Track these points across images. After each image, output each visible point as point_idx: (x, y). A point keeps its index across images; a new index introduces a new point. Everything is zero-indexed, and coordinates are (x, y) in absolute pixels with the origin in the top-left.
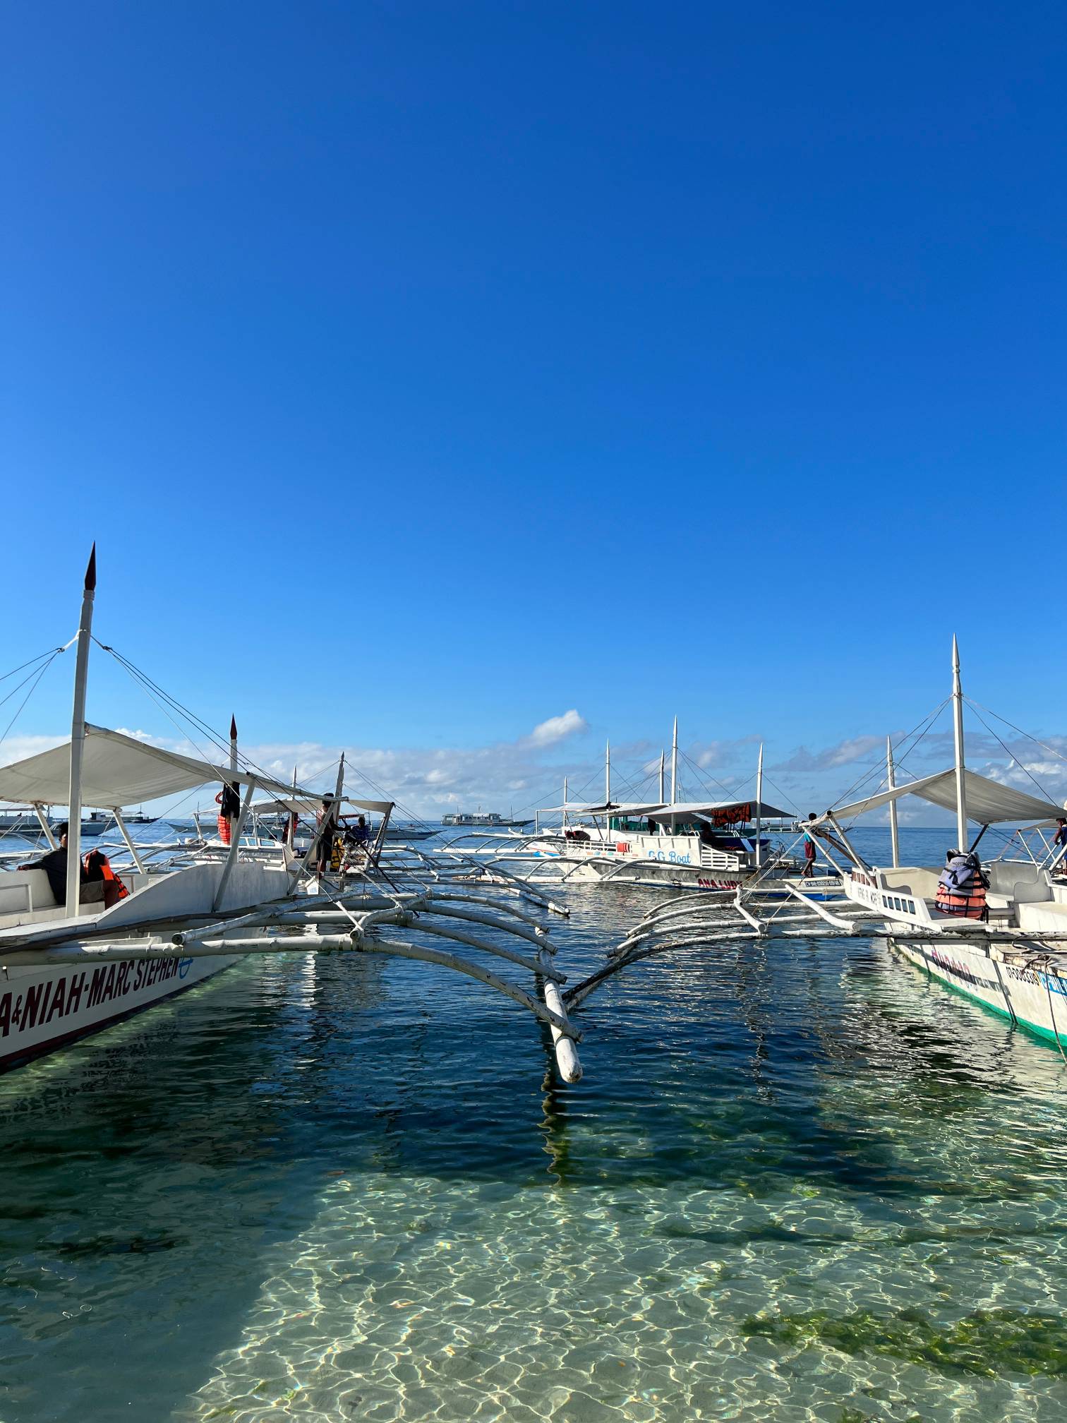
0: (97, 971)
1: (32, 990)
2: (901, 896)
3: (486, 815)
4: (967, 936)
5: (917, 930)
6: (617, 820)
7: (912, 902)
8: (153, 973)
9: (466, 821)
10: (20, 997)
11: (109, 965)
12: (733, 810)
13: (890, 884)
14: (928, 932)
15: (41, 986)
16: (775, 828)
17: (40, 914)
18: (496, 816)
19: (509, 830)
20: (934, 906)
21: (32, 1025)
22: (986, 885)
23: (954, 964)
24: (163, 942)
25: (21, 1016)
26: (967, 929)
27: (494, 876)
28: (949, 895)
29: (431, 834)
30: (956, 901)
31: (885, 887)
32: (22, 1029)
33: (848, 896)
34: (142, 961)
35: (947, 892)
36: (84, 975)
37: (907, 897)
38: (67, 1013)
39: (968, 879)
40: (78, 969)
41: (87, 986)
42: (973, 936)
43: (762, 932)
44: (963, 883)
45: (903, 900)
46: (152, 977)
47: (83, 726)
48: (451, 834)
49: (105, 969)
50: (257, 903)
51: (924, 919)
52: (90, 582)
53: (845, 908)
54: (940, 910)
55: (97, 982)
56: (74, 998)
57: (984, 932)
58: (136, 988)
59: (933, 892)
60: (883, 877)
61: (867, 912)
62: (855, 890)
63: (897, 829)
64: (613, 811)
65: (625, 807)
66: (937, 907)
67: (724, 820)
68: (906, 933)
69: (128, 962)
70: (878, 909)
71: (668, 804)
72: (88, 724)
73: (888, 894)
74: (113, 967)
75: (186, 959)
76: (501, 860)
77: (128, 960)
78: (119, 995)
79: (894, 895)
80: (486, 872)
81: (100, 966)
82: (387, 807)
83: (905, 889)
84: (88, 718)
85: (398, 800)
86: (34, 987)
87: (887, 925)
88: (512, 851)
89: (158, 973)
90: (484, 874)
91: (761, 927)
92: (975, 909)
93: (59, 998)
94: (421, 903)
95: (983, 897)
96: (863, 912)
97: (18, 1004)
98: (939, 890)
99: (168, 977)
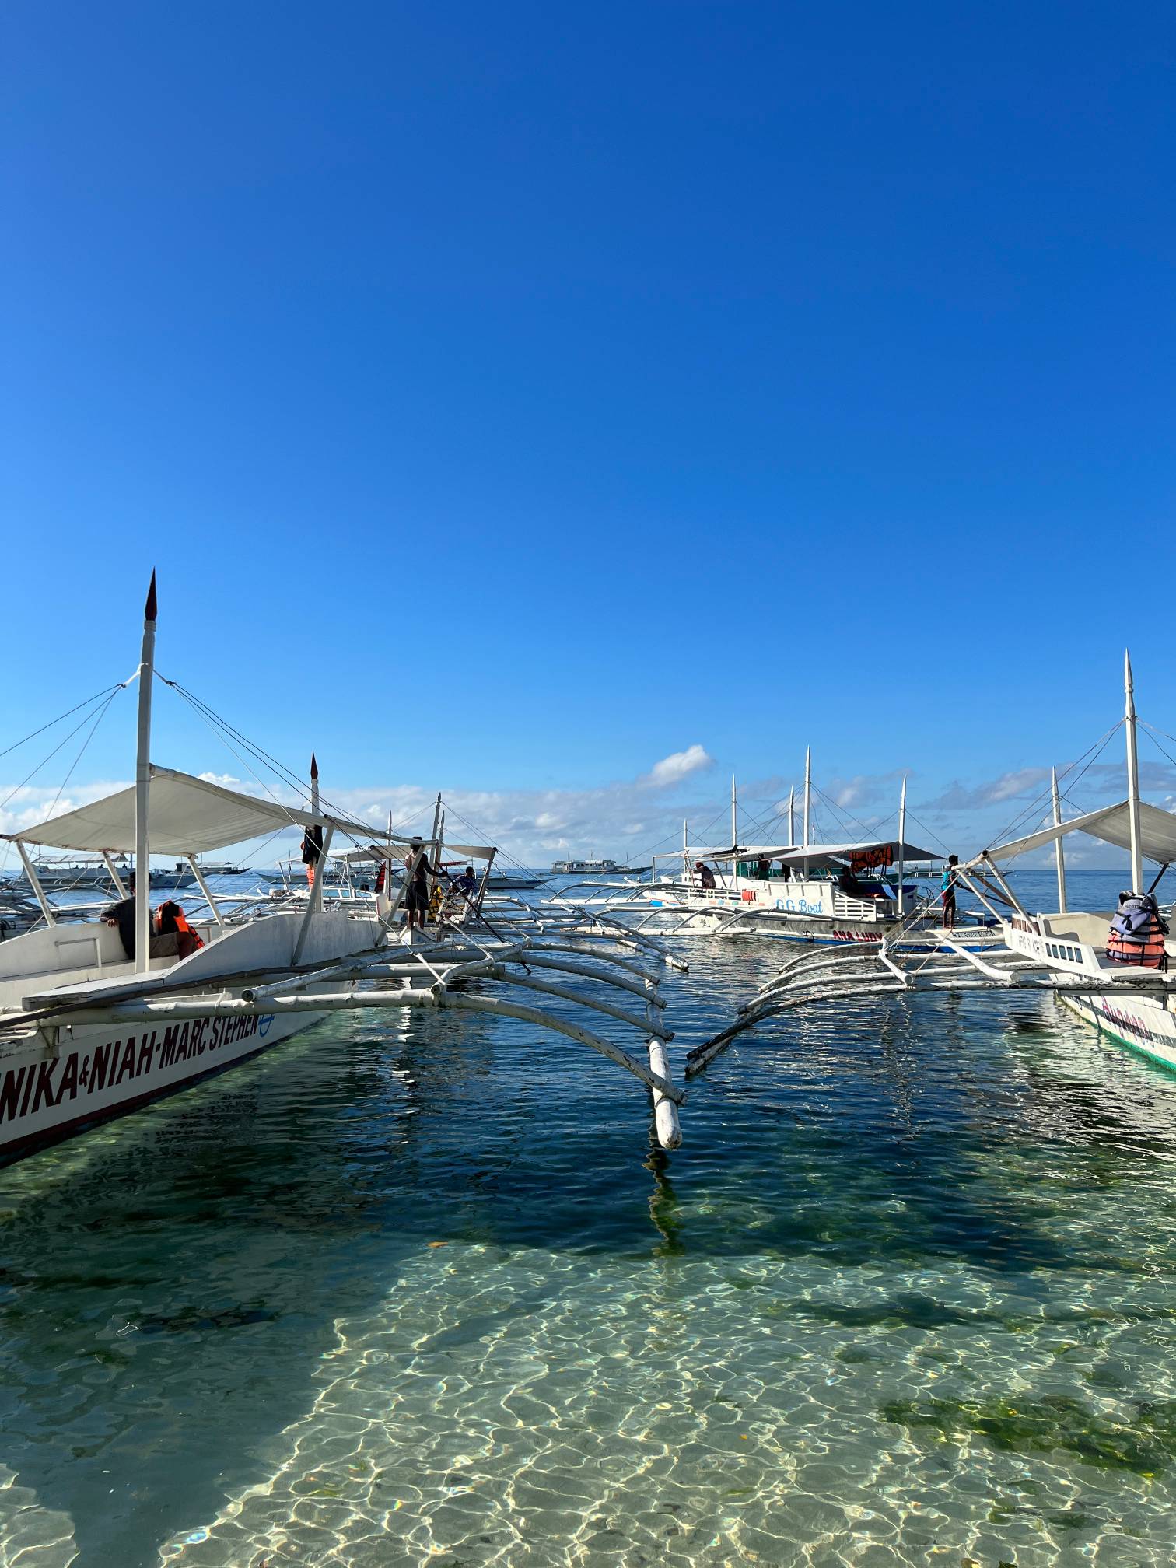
0: (169, 1030)
1: (99, 1050)
2: (1066, 943)
3: (600, 862)
4: (1142, 986)
5: (1085, 980)
6: (744, 866)
7: (1078, 950)
8: (230, 1031)
9: (578, 869)
10: (87, 1058)
11: (182, 1023)
12: (873, 853)
13: (1054, 930)
14: (1096, 982)
15: (109, 1046)
16: (924, 873)
17: (109, 969)
18: (610, 863)
19: (626, 878)
20: (1105, 956)
21: (101, 1087)
22: (1164, 930)
23: (1127, 1018)
24: (233, 999)
25: (89, 1078)
26: (1141, 978)
27: (604, 928)
28: (1123, 942)
29: (539, 882)
30: (1130, 949)
31: (1049, 934)
32: (90, 1090)
33: (1008, 945)
34: (218, 1019)
35: (1119, 939)
36: (154, 1034)
37: (1073, 945)
38: (138, 1074)
39: (1145, 924)
40: (148, 1028)
41: (159, 1046)
42: (1148, 986)
43: (909, 984)
44: (1137, 929)
45: (1069, 948)
46: (229, 1035)
47: (148, 767)
48: (559, 883)
49: (177, 1027)
50: (341, 955)
51: (1092, 969)
52: (151, 611)
53: (1004, 958)
54: (1112, 958)
55: (170, 1040)
56: (145, 1059)
57: (1161, 981)
58: (212, 1047)
59: (1103, 940)
60: (1046, 922)
61: (1029, 963)
62: (1016, 938)
63: (1065, 873)
64: (740, 854)
65: (753, 850)
66: (1108, 955)
67: (863, 864)
68: (1071, 983)
69: (203, 1020)
70: (1042, 958)
71: (799, 847)
72: (154, 766)
73: (1052, 941)
74: (187, 1025)
75: (267, 1016)
76: (612, 911)
77: (202, 1018)
78: (194, 1055)
79: (1058, 942)
80: (597, 923)
81: (172, 1024)
82: (490, 853)
83: (1073, 936)
84: (153, 759)
85: (503, 847)
86: (101, 1047)
87: (1052, 976)
88: (624, 900)
89: (236, 1031)
90: (595, 925)
91: (908, 979)
92: (1151, 957)
93: (129, 1059)
94: (517, 953)
95: (1161, 944)
96: (1023, 963)
97: (85, 1065)
98: (1111, 937)
99: (247, 1034)
